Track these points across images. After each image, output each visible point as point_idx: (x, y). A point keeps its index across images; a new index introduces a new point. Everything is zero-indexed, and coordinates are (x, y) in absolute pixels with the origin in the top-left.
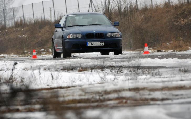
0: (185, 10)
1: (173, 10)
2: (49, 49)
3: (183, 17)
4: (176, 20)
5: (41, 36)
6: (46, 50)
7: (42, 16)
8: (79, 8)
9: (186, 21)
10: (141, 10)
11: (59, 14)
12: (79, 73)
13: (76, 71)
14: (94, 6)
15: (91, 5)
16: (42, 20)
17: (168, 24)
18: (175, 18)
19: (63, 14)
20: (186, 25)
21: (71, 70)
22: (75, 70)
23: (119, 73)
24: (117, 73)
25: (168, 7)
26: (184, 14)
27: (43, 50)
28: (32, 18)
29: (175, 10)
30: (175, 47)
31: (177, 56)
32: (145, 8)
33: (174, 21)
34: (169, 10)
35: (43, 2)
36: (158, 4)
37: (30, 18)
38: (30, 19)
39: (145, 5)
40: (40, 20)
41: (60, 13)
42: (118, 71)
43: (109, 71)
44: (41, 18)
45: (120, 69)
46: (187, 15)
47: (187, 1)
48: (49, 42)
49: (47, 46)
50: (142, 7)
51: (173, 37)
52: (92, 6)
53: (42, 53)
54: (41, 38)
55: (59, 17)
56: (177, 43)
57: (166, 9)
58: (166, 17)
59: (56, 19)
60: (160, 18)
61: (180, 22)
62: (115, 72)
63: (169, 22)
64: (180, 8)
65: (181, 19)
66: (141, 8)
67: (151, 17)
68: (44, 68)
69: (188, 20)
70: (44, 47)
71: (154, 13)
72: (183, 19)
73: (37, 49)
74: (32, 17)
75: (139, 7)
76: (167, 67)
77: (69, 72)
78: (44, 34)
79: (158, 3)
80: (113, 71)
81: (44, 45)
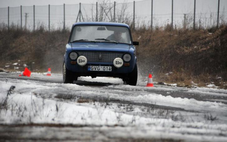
0: (190, 36)
1: (176, 35)
2: (24, 64)
3: (187, 44)
4: (178, 48)
5: (15, 47)
6: (19, 65)
7: (19, 23)
8: (64, 19)
9: (191, 49)
10: (139, 31)
11: (39, 23)
12: (80, 105)
13: (75, 101)
14: (83, 19)
15: (79, 17)
16: (18, 29)
17: (169, 50)
18: (178, 45)
19: (44, 23)
20: (189, 55)
21: (68, 99)
22: (73, 100)
23: (129, 111)
24: (127, 111)
25: (170, 30)
26: (188, 41)
27: (16, 64)
28: (6, 25)
29: (179, 36)
30: (175, 80)
31: (189, 94)
32: (143, 28)
33: (176, 49)
34: (172, 34)
35: (22, 7)
36: (160, 26)
37: (4, 23)
38: (4, 25)
39: (143, 25)
40: (16, 29)
41: (41, 23)
42: (127, 108)
43: (117, 106)
44: (18, 26)
45: (129, 105)
46: (192, 43)
47: (193, 27)
48: (24, 55)
49: (22, 60)
50: (139, 27)
51: (174, 68)
52: (80, 19)
53: (15, 67)
54: (15, 50)
55: (39, 27)
56: (178, 75)
57: (168, 33)
58: (167, 42)
59: (36, 28)
60: (160, 43)
61: (183, 51)
62: (124, 109)
63: (170, 49)
64: (184, 33)
65: (185, 47)
66: (139, 29)
67: (149, 40)
68: (34, 92)
69: (192, 49)
70: (18, 61)
71: (153, 35)
72: (186, 48)
73: (9, 62)
74: (6, 23)
75: (136, 27)
76: (185, 109)
77: (66, 101)
78: (20, 45)
79: (159, 24)
80: (122, 107)
81: (18, 58)
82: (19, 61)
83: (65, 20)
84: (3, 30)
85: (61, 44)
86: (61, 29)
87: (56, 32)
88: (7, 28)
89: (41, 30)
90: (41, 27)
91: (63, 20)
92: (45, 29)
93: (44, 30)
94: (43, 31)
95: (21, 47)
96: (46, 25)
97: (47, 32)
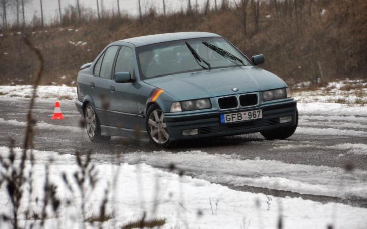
16: (114, 16)
38: (91, 11)
40: (111, 15)
44: (113, 10)
84: (90, 20)
86: (185, 10)
87: (176, 15)
88: (97, 15)
89: (151, 14)
90: (151, 9)
92: (157, 12)
93: (157, 14)
94: (155, 16)
97: (161, 16)
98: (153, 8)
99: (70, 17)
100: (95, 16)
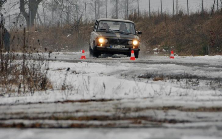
2: (163, 49)
5: (156, 33)
6: (159, 50)
16: (159, 16)
21: (148, 78)
23: (194, 86)
27: (156, 49)
37: (146, 10)
38: (145, 12)
40: (157, 15)
44: (158, 12)
48: (164, 40)
49: (161, 45)
53: (154, 52)
54: (155, 36)
73: (149, 48)
78: (160, 30)
81: (158, 43)
82: (159, 46)
83: (203, 3)
84: (145, 17)
85: (199, 27)
86: (200, 12)
87: (194, 15)
89: (180, 14)
90: (180, 11)
91: (201, 3)
92: (184, 13)
93: (184, 14)
94: (183, 16)
95: (161, 32)
96: (185, 8)
97: (186, 16)
98: (181, 10)
99: (133, 16)
100: (148, 15)
